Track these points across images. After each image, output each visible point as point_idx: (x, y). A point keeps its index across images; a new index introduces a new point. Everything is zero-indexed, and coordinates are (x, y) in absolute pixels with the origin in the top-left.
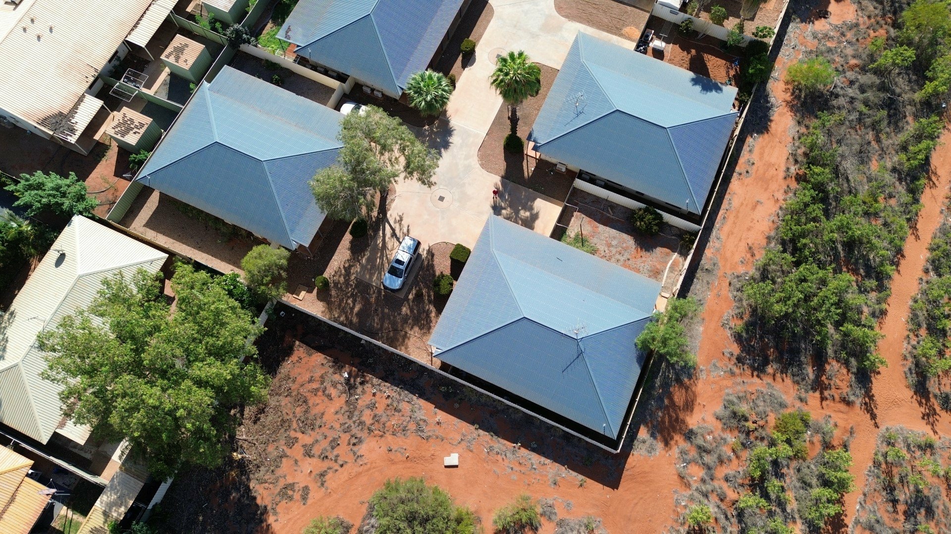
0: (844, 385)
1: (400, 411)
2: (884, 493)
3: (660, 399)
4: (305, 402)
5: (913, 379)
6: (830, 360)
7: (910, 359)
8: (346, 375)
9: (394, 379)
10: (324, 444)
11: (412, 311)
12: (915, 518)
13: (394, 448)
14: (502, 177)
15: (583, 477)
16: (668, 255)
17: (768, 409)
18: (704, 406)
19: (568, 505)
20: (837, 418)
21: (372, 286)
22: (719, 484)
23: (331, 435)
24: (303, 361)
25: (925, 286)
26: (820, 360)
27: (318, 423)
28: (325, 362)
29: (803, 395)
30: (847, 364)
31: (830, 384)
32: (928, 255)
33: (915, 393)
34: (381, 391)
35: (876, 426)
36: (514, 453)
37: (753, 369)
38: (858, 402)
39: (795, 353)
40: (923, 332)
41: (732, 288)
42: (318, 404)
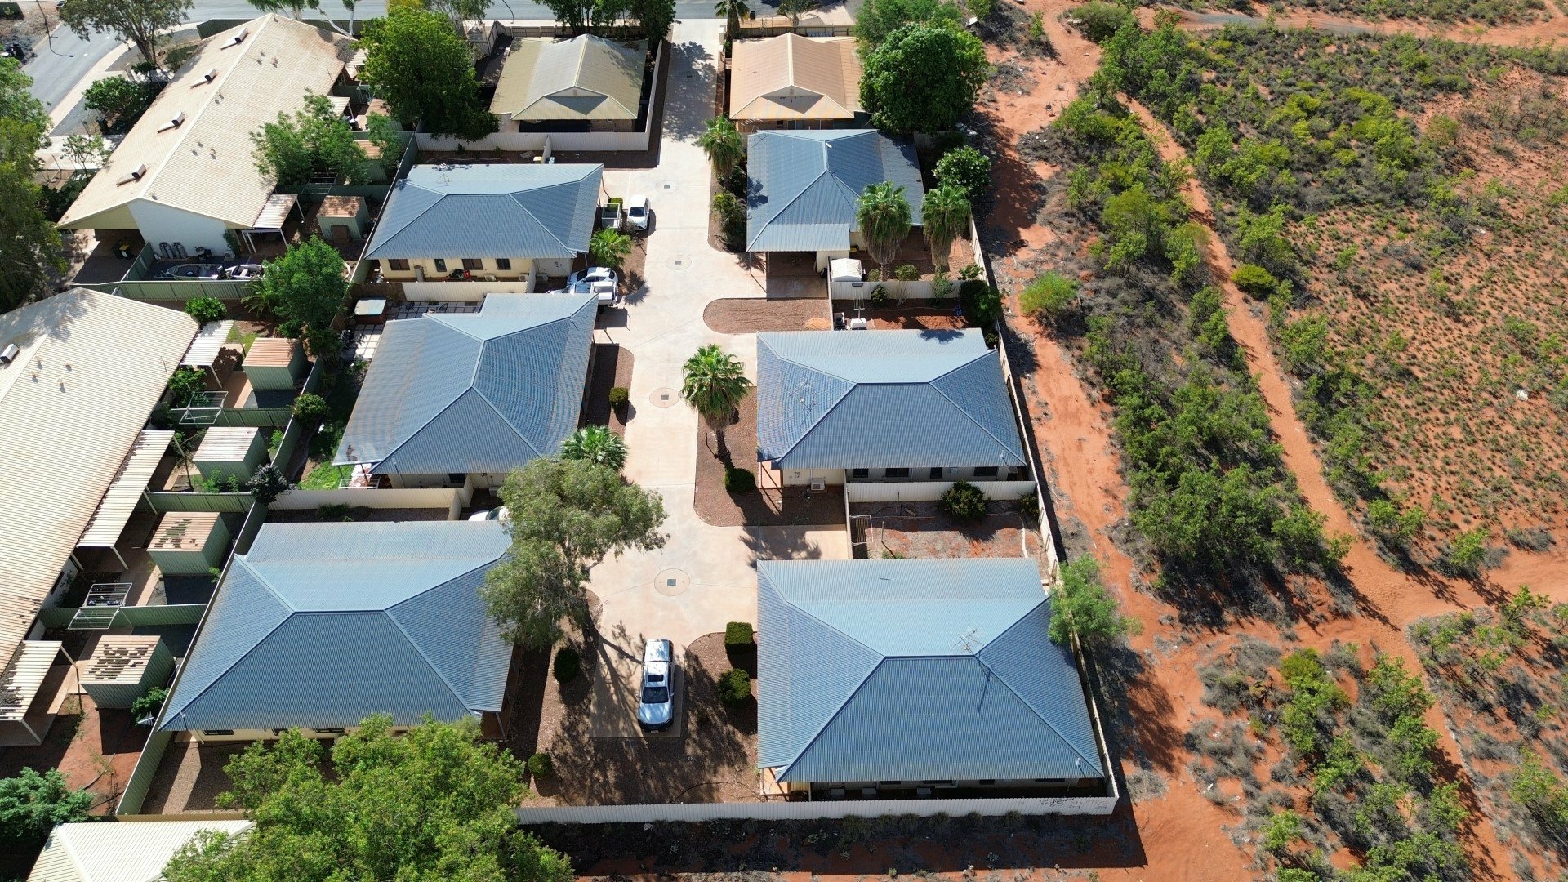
0: (1324, 596)
2: (1468, 704)
3: (1125, 714)
5: (1392, 558)
6: (1288, 577)
7: (1372, 538)
14: (744, 525)
15: (1090, 870)
18: (1182, 697)
21: (624, 738)
22: (1271, 789)
25: (1325, 457)
26: (1276, 582)
29: (1288, 632)
30: (1309, 572)
31: (1307, 604)
32: (1302, 425)
33: (1407, 574)
35: (1396, 629)
37: (1210, 625)
38: (1354, 610)
40: (1361, 504)
41: (1116, 543)
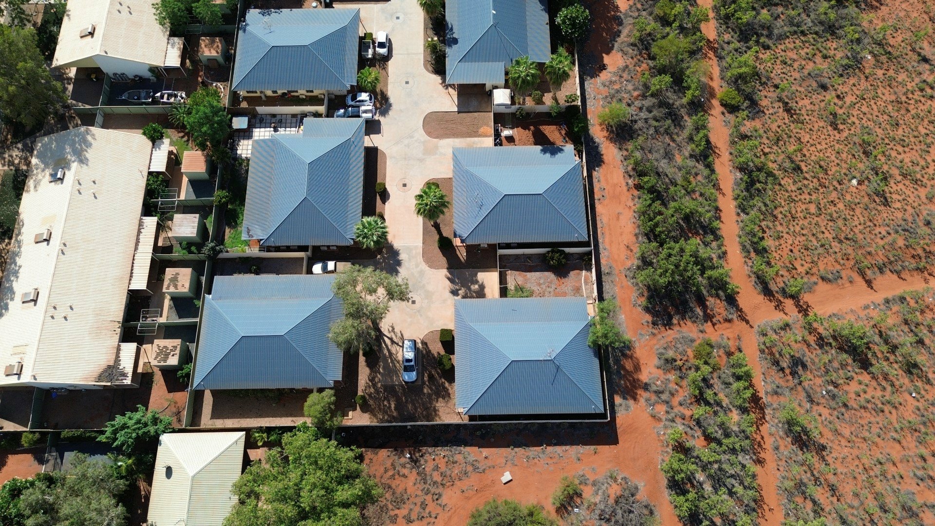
0: (722, 311)
1: (456, 462)
2: (774, 367)
3: (618, 372)
4: (390, 487)
5: (759, 287)
6: (707, 298)
7: (753, 276)
8: (408, 456)
9: (442, 443)
10: (417, 509)
11: (431, 389)
12: (798, 373)
13: (465, 488)
14: (448, 269)
15: (594, 447)
16: (579, 274)
17: (685, 347)
18: (646, 364)
19: (593, 469)
20: (728, 333)
21: (396, 385)
22: (678, 410)
23: (418, 501)
24: (374, 460)
25: (741, 224)
26: (701, 301)
27: (405, 497)
28: (389, 453)
29: (701, 328)
30: (718, 296)
31: (714, 314)
32: (735, 203)
33: (765, 295)
34: (437, 455)
35: (752, 327)
36: (543, 452)
37: (665, 325)
38: (735, 317)
39: (685, 303)
40: (753, 255)
41: (628, 278)
42: (399, 484)
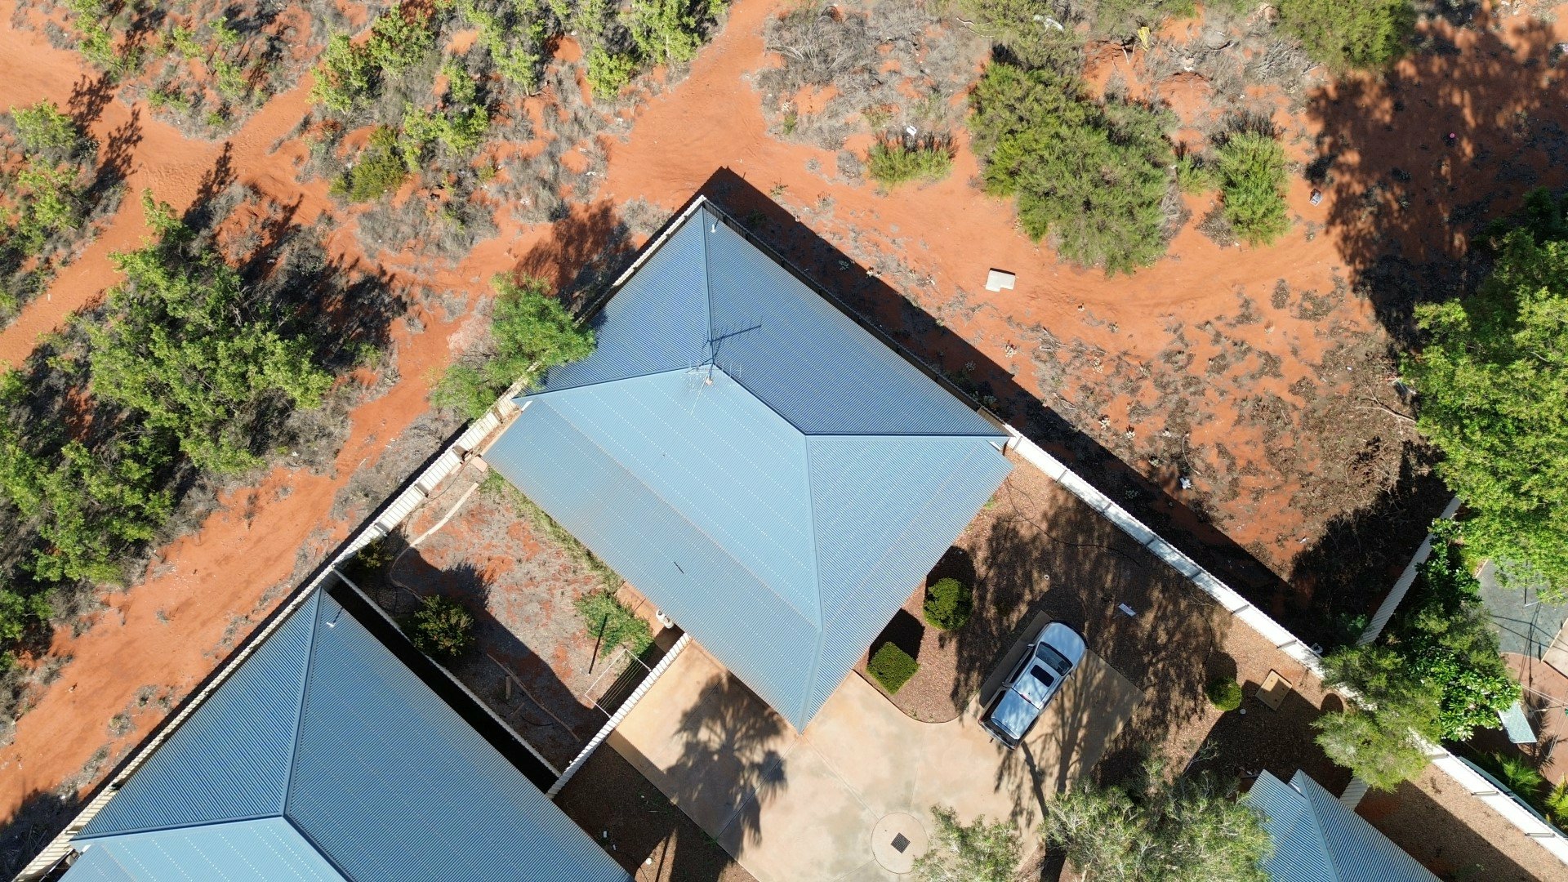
0: (240, 216)
5: (112, 195)
6: (235, 263)
8: (1186, 484)
9: (1085, 449)
10: (1239, 367)
11: (1028, 577)
13: (1104, 329)
15: (774, 196)
16: (431, 549)
18: (509, 251)
19: (813, 166)
20: (286, 171)
22: (546, 130)
23: (1224, 380)
24: (1272, 535)
26: (255, 269)
28: (1226, 522)
29: (321, 226)
31: (263, 228)
33: (123, 176)
34: (1116, 434)
35: (228, 146)
37: (385, 287)
40: (31, 264)
42: (1247, 443)
